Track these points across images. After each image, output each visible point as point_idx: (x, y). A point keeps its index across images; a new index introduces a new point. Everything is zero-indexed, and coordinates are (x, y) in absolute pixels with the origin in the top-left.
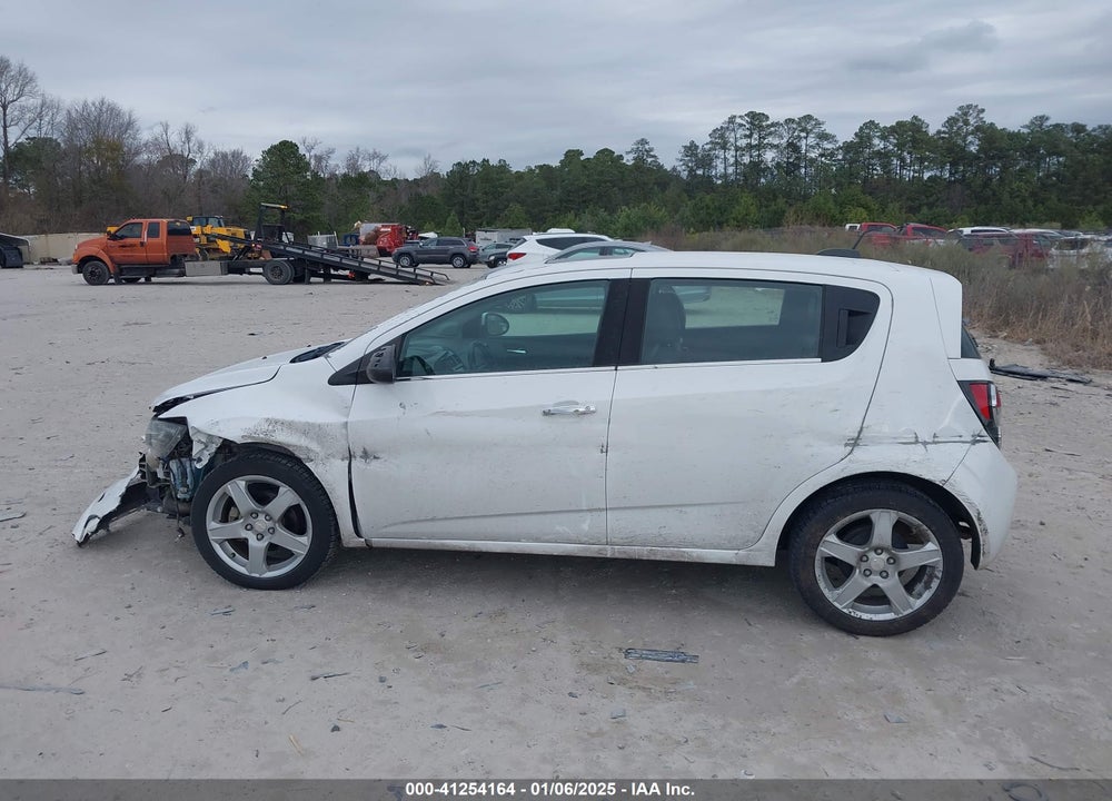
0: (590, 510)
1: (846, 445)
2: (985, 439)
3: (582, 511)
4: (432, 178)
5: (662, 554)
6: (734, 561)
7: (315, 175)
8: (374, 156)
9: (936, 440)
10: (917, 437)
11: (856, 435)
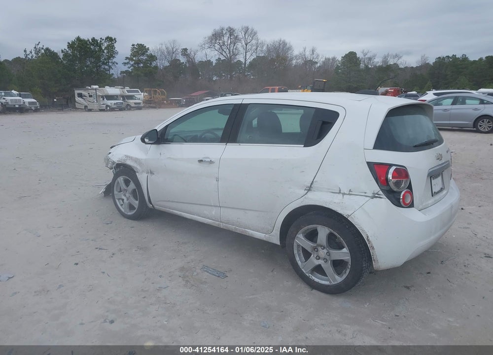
0: (214, 206)
1: (305, 190)
2: (381, 196)
3: (211, 206)
4: (425, 66)
5: (240, 230)
6: (265, 239)
7: (367, 67)
8: (397, 56)
9: (351, 193)
10: (340, 190)
11: (309, 185)
